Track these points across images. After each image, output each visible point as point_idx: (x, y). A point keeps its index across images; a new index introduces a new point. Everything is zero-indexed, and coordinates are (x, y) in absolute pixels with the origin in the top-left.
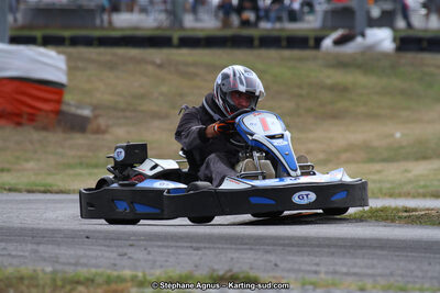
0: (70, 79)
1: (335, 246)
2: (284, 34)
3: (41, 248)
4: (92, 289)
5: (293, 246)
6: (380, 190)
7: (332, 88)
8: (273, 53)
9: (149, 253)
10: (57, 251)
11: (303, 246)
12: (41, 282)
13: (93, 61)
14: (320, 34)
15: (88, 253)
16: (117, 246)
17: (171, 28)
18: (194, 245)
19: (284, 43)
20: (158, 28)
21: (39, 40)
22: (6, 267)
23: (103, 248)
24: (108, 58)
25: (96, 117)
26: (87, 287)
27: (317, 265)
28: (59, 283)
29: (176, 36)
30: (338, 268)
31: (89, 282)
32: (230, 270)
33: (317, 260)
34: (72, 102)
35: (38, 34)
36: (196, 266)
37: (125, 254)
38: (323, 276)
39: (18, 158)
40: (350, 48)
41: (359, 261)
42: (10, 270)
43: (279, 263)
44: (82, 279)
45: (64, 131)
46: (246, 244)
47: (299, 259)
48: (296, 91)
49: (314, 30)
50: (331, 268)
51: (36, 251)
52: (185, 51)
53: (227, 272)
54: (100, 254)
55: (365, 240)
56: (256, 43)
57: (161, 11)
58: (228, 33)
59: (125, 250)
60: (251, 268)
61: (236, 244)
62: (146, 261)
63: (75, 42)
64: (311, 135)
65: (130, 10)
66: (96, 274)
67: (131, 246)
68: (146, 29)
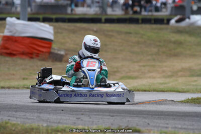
0: (55, 38)
1: (175, 115)
2: (153, 17)
3: (41, 115)
5: (156, 115)
6: (196, 90)
7: (175, 43)
8: (147, 26)
9: (90, 118)
10: (49, 116)
11: (161, 115)
12: (41, 131)
13: (66, 29)
14: (170, 17)
15: (63, 117)
16: (75, 115)
17: (101, 14)
18: (111, 114)
19: (153, 22)
20: (95, 14)
21: (41, 20)
22: (25, 124)
23: (70, 115)
24: (72, 28)
25: (66, 54)
26: (62, 133)
27: (167, 124)
28: (50, 131)
29: (103, 18)
30: (177, 126)
31: (63, 131)
32: (128, 126)
33: (167, 122)
34: (56, 48)
35: (41, 17)
36: (112, 124)
37: (80, 118)
38: (170, 129)
39: (31, 73)
40: (183, 24)
41: (187, 123)
42: (27, 125)
43: (149, 123)
44: (60, 129)
45: (53, 61)
46: (135, 114)
47: (159, 121)
48: (158, 44)
49: (167, 16)
50: (174, 126)
51: (39, 117)
52: (107, 25)
53: (126, 127)
54: (68, 118)
55: (189, 113)
56: (140, 21)
57: (96, 7)
58: (127, 17)
59: (78, 116)
60: (137, 125)
61: (130, 114)
62: (89, 121)
63: (57, 20)
64: (165, 64)
65: (83, 6)
66: (66, 128)
67: (82, 114)
68: (90, 15)
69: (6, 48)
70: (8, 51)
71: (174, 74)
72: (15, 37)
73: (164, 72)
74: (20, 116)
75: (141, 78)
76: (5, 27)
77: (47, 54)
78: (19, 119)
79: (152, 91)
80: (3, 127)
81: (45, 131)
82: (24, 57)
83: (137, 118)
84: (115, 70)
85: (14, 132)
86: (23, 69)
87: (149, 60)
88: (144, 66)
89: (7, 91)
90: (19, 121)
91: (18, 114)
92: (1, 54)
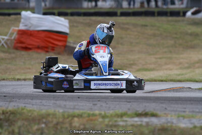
0: (70, 32)
1: (193, 101)
2: (168, 10)
3: (58, 102)
4: (81, 119)
5: (173, 100)
7: (191, 34)
8: (164, 18)
9: (107, 104)
10: (65, 103)
11: (178, 100)
12: (58, 116)
13: (82, 23)
14: (185, 10)
15: (79, 104)
16: (93, 101)
18: (128, 100)
19: (169, 14)
20: (110, 8)
21: (56, 14)
22: (42, 110)
23: (86, 102)
24: (88, 21)
26: (78, 118)
27: (185, 108)
28: (66, 116)
29: (119, 11)
30: (194, 110)
32: (144, 111)
33: (185, 106)
34: (71, 41)
35: (56, 11)
36: (129, 109)
38: (187, 113)
40: (199, 16)
42: (44, 111)
43: (167, 107)
46: (151, 100)
47: (176, 106)
48: (175, 36)
49: (183, 8)
51: (55, 103)
52: (123, 18)
53: (143, 112)
54: (85, 104)
56: (156, 14)
58: (143, 10)
59: (96, 103)
60: (154, 110)
61: (147, 100)
62: (106, 107)
63: (72, 14)
66: (82, 113)
67: (99, 101)
68: (105, 9)
69: (21, 42)
70: (23, 45)
71: (191, 66)
72: (31, 31)
74: (36, 103)
75: (157, 70)
76: (20, 22)
77: (63, 48)
78: (35, 106)
79: (169, 81)
80: (19, 113)
81: (61, 116)
82: (40, 51)
83: (154, 103)
84: (132, 62)
85: (30, 118)
87: (165, 52)
88: (160, 58)
89: (23, 82)
90: (35, 108)
91: (34, 101)
92: (16, 48)
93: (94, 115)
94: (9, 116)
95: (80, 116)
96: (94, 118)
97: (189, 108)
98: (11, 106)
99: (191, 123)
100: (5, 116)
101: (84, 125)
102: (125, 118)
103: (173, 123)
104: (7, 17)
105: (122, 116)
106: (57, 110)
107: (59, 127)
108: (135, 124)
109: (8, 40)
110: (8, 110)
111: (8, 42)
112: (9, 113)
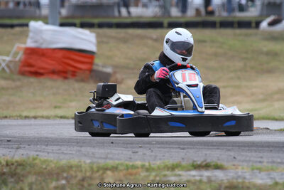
0: (98, 49)
1: (272, 146)
2: (236, 20)
3: (83, 149)
4: (116, 173)
5: (245, 147)
7: (267, 53)
8: (228, 31)
9: (152, 151)
10: (93, 151)
11: (252, 146)
12: (83, 169)
13: (112, 37)
14: (259, 19)
15: (113, 151)
16: (132, 148)
17: (163, 16)
18: (181, 146)
19: (236, 25)
20: (155, 17)
21: (78, 24)
22: (61, 160)
23: (123, 149)
24: (122, 35)
25: (115, 73)
26: (113, 171)
27: (262, 157)
29: (166, 21)
30: (275, 160)
32: (205, 161)
33: (261, 155)
34: (100, 64)
35: (77, 21)
36: (183, 159)
37: (137, 152)
38: (265, 164)
39: (65, 100)
42: (63, 162)
43: (236, 157)
44: (110, 166)
46: (214, 146)
47: (249, 154)
48: (244, 55)
49: (255, 17)
50: (270, 160)
51: (80, 151)
53: (203, 162)
54: (120, 152)
56: (218, 25)
57: (156, 6)
58: (199, 19)
59: (136, 150)
60: (219, 160)
61: (208, 146)
62: (151, 156)
63: (101, 26)
66: (119, 164)
67: (140, 147)
68: (146, 18)
69: (30, 65)
70: (32, 69)
72: (43, 50)
73: (253, 94)
74: (53, 150)
76: (27, 36)
77: (87, 72)
78: (50, 154)
80: (30, 165)
81: (88, 169)
82: (55, 77)
83: (219, 150)
85: (45, 171)
86: (54, 94)
87: (232, 78)
89: (33, 121)
90: (51, 157)
91: (50, 148)
92: (22, 73)
93: (134, 167)
94: (16, 168)
95: (114, 169)
96: (134, 171)
97: (267, 157)
98: (18, 155)
99: (271, 178)
100: (10, 168)
101: (120, 180)
102: (177, 172)
103: (245, 178)
104: (9, 30)
105: (173, 168)
106: (82, 161)
107: (86, 184)
108: (192, 179)
109: (10, 62)
110: (14, 160)
111: (11, 65)
112: (15, 164)
